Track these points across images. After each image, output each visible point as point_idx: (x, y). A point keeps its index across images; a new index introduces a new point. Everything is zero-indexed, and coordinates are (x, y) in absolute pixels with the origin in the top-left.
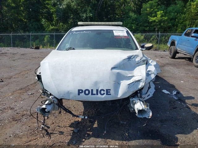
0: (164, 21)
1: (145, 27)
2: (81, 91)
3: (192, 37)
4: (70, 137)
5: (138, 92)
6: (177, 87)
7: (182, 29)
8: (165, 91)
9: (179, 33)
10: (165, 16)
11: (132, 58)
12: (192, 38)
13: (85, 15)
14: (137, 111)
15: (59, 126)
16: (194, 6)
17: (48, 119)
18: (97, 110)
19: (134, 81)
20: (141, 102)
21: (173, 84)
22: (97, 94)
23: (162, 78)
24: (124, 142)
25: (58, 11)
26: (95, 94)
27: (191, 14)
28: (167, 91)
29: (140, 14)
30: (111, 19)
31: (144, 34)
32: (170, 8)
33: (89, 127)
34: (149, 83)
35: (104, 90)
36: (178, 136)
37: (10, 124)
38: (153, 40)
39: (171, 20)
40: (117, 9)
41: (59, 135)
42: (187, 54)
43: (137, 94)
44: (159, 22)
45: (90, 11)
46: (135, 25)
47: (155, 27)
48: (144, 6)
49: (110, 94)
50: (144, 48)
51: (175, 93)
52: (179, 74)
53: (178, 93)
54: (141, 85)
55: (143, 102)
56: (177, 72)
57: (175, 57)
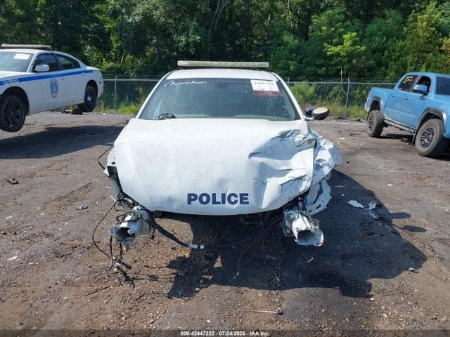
0: (359, 56)
1: (317, 66)
2: (192, 197)
3: (415, 91)
4: (170, 285)
5: (299, 199)
6: (377, 195)
7: (396, 72)
8: (354, 203)
9: (390, 81)
10: (360, 43)
11: (289, 136)
12: (414, 94)
13: (183, 39)
14: (296, 234)
15: (148, 267)
16: (422, 22)
17: (127, 250)
18: (219, 236)
19: (291, 178)
20: (305, 218)
21: (371, 189)
22: (224, 202)
23: (350, 178)
24: (273, 292)
25: (123, 28)
26: (219, 203)
27: (416, 40)
28: (358, 202)
29: (307, 38)
30: (242, 47)
31: (314, 83)
32: (372, 27)
33: (207, 266)
34: (320, 183)
35: (236, 196)
36: (373, 281)
37: (51, 262)
38: (335, 95)
39: (374, 52)
40: (256, 25)
41: (149, 282)
42: (405, 128)
43: (297, 203)
44: (348, 56)
45: (197, 31)
46: (295, 62)
47: (339, 67)
48: (315, 20)
49: (248, 203)
50: (311, 117)
51: (372, 206)
52: (384, 170)
53: (380, 206)
54: (305, 186)
55: (308, 218)
56: (381, 167)
57: (381, 135)
